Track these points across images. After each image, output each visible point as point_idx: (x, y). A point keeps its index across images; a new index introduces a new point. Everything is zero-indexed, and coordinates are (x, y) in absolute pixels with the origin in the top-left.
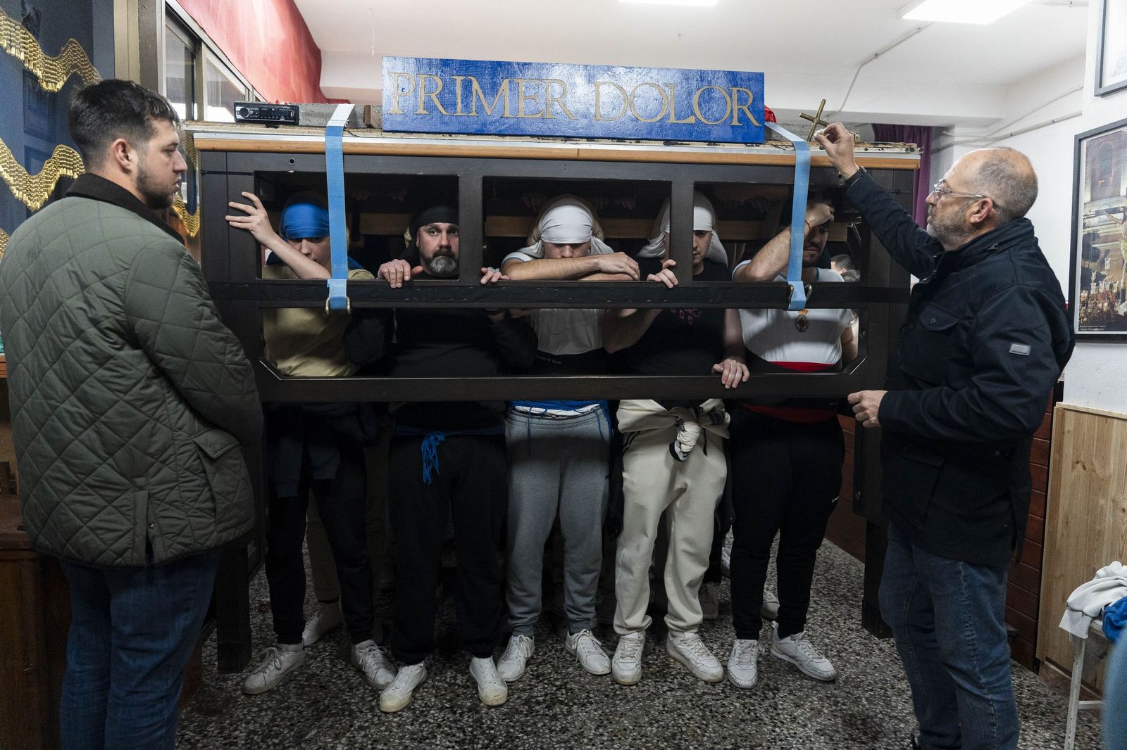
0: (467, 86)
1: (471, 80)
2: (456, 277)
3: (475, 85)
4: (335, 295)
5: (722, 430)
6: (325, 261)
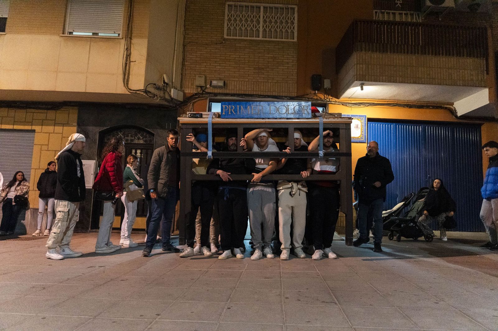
0: (240, 108)
1: (241, 106)
2: (237, 151)
4: (209, 155)
5: (305, 189)
6: (207, 148)
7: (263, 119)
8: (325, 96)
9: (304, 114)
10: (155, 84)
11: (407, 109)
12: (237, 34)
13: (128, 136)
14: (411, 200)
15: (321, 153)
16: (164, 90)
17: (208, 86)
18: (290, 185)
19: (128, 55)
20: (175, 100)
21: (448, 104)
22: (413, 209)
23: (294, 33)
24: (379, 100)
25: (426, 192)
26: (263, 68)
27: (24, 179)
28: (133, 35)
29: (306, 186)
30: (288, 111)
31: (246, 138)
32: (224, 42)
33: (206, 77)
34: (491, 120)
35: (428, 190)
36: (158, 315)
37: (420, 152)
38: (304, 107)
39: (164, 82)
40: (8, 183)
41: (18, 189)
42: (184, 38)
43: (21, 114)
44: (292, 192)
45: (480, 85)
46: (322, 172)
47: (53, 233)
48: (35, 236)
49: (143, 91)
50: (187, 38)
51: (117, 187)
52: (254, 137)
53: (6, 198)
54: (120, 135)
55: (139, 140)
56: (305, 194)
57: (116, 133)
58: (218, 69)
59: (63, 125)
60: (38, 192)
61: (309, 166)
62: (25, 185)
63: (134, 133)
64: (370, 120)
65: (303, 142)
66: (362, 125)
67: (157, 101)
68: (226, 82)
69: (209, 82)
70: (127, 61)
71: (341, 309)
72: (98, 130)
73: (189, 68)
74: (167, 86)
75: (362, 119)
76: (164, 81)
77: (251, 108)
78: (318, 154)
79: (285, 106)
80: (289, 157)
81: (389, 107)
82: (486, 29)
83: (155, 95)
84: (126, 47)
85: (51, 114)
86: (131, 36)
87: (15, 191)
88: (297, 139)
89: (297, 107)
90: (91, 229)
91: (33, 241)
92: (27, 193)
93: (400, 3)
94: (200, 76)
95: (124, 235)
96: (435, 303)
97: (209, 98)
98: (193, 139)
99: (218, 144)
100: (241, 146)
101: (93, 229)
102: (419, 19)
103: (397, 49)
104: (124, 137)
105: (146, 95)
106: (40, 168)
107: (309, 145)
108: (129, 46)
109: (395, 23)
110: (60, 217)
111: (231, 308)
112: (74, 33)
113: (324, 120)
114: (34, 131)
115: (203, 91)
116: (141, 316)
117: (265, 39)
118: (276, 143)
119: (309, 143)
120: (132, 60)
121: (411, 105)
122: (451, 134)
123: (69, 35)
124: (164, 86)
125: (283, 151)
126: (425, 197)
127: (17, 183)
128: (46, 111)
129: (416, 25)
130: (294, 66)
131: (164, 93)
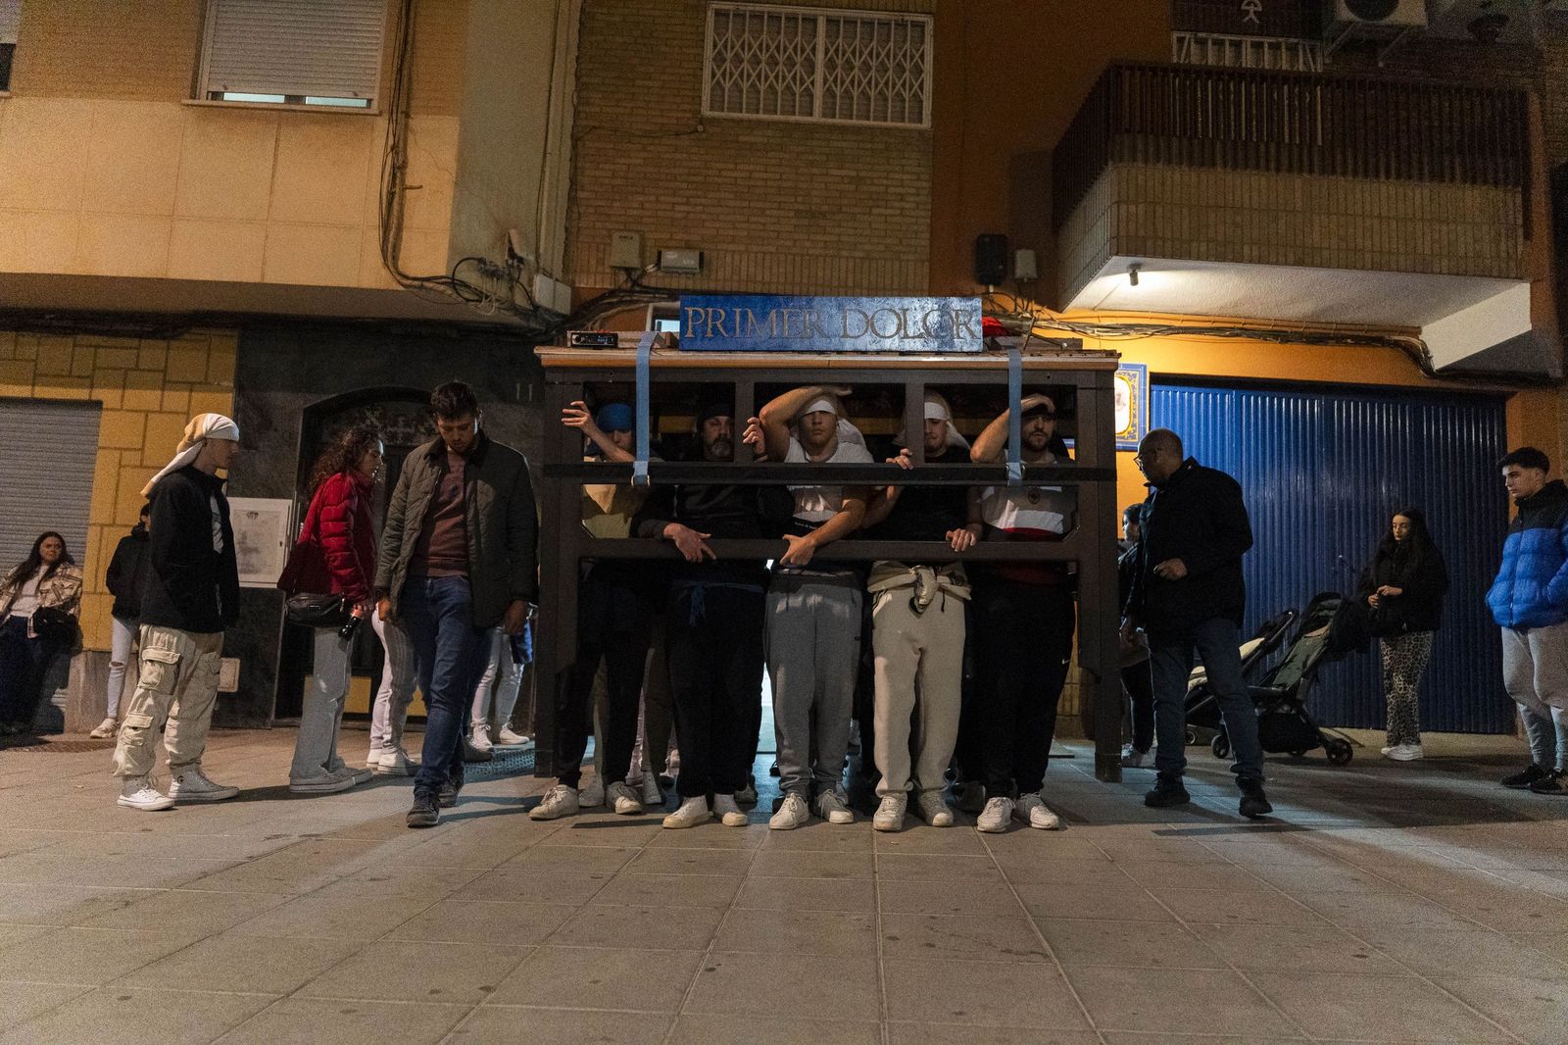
0: (744, 316)
1: (747, 312)
2: (732, 460)
3: (750, 315)
4: (639, 474)
5: (963, 591)
6: (632, 449)
7: (821, 352)
8: (1019, 301)
9: (959, 337)
10: (481, 261)
11: (1274, 347)
12: (741, 104)
13: (395, 424)
14: (1283, 632)
15: (1015, 469)
16: (511, 279)
17: (650, 268)
18: (910, 576)
19: (399, 168)
20: (546, 310)
21: (1404, 331)
22: (1291, 661)
23: (922, 101)
24: (1186, 317)
25: (1330, 609)
26: (823, 215)
27: (64, 558)
28: (413, 103)
29: (966, 579)
30: (905, 328)
31: (765, 417)
32: (700, 128)
33: (643, 239)
34: (1537, 381)
35: (1337, 602)
36: (488, 989)
37: (1313, 483)
38: (957, 316)
39: (512, 254)
40: (15, 569)
41: (47, 588)
42: (576, 114)
43: (55, 351)
44: (919, 598)
45: (1505, 272)
46: (1017, 534)
47: (130, 728)
48: (101, 738)
49: (444, 280)
50: (582, 115)
51: (355, 583)
52: (789, 413)
53: (8, 617)
54: (372, 419)
55: (429, 435)
56: (961, 606)
57: (359, 411)
58: (680, 215)
59: (191, 386)
60: (110, 600)
61: (974, 514)
62: (69, 577)
63: (415, 414)
64: (1158, 379)
65: (954, 435)
66: (1135, 396)
67: (488, 312)
68: (706, 253)
69: (651, 254)
70: (394, 184)
71: (1063, 974)
72: (302, 402)
73: (592, 210)
74: (522, 266)
75: (1135, 376)
76: (511, 250)
77: (780, 315)
78: (1003, 474)
79: (895, 312)
80: (907, 483)
81: (1218, 338)
82: (1524, 96)
83: (481, 296)
84: (391, 142)
85: (152, 353)
86: (408, 104)
87: (36, 593)
88: (934, 421)
89: (936, 313)
90: (278, 716)
91: (92, 752)
92: (74, 600)
93: (1255, 12)
94: (625, 234)
95: (382, 738)
96: (1358, 956)
97: (651, 306)
98: (583, 419)
99: (672, 438)
100: (747, 444)
101: (285, 717)
102: (1315, 63)
103: (1244, 156)
104: (385, 427)
105: (455, 295)
106: (118, 522)
107: (972, 445)
108: (402, 138)
109: (1238, 75)
110: (152, 679)
111: (718, 969)
112: (228, 96)
113: (1023, 359)
114: (97, 405)
115: (635, 283)
116: (433, 992)
117: (830, 121)
118: (865, 436)
119: (972, 439)
120: (409, 182)
121: (1285, 332)
122: (1410, 425)
123: (209, 102)
124: (512, 266)
125: (888, 460)
126: (1329, 624)
127: (44, 569)
128: (135, 342)
129: (1305, 80)
130: (921, 207)
131: (511, 289)
